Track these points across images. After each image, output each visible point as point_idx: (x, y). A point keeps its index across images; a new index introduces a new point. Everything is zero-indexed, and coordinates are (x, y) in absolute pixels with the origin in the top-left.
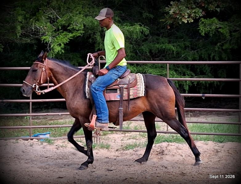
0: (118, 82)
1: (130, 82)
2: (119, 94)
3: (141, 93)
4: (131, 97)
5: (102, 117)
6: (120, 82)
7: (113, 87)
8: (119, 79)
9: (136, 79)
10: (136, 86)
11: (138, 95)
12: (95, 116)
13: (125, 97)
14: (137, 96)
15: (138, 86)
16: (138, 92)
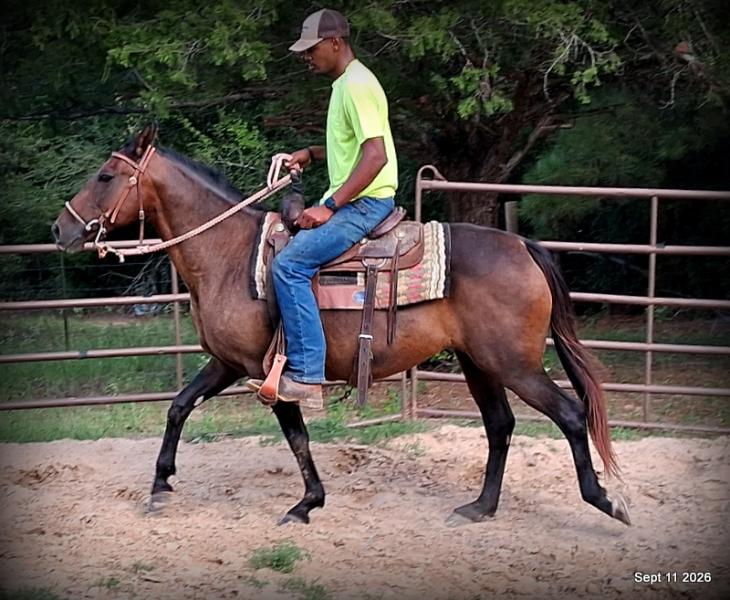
0: (360, 251)
1: (401, 252)
2: (363, 290)
3: (433, 288)
4: (401, 301)
5: (303, 363)
6: (366, 250)
7: (345, 265)
8: (364, 241)
9: (420, 243)
10: (419, 266)
11: (422, 294)
12: (280, 361)
13: (382, 300)
14: (420, 296)
15: (424, 266)
16: (423, 284)
